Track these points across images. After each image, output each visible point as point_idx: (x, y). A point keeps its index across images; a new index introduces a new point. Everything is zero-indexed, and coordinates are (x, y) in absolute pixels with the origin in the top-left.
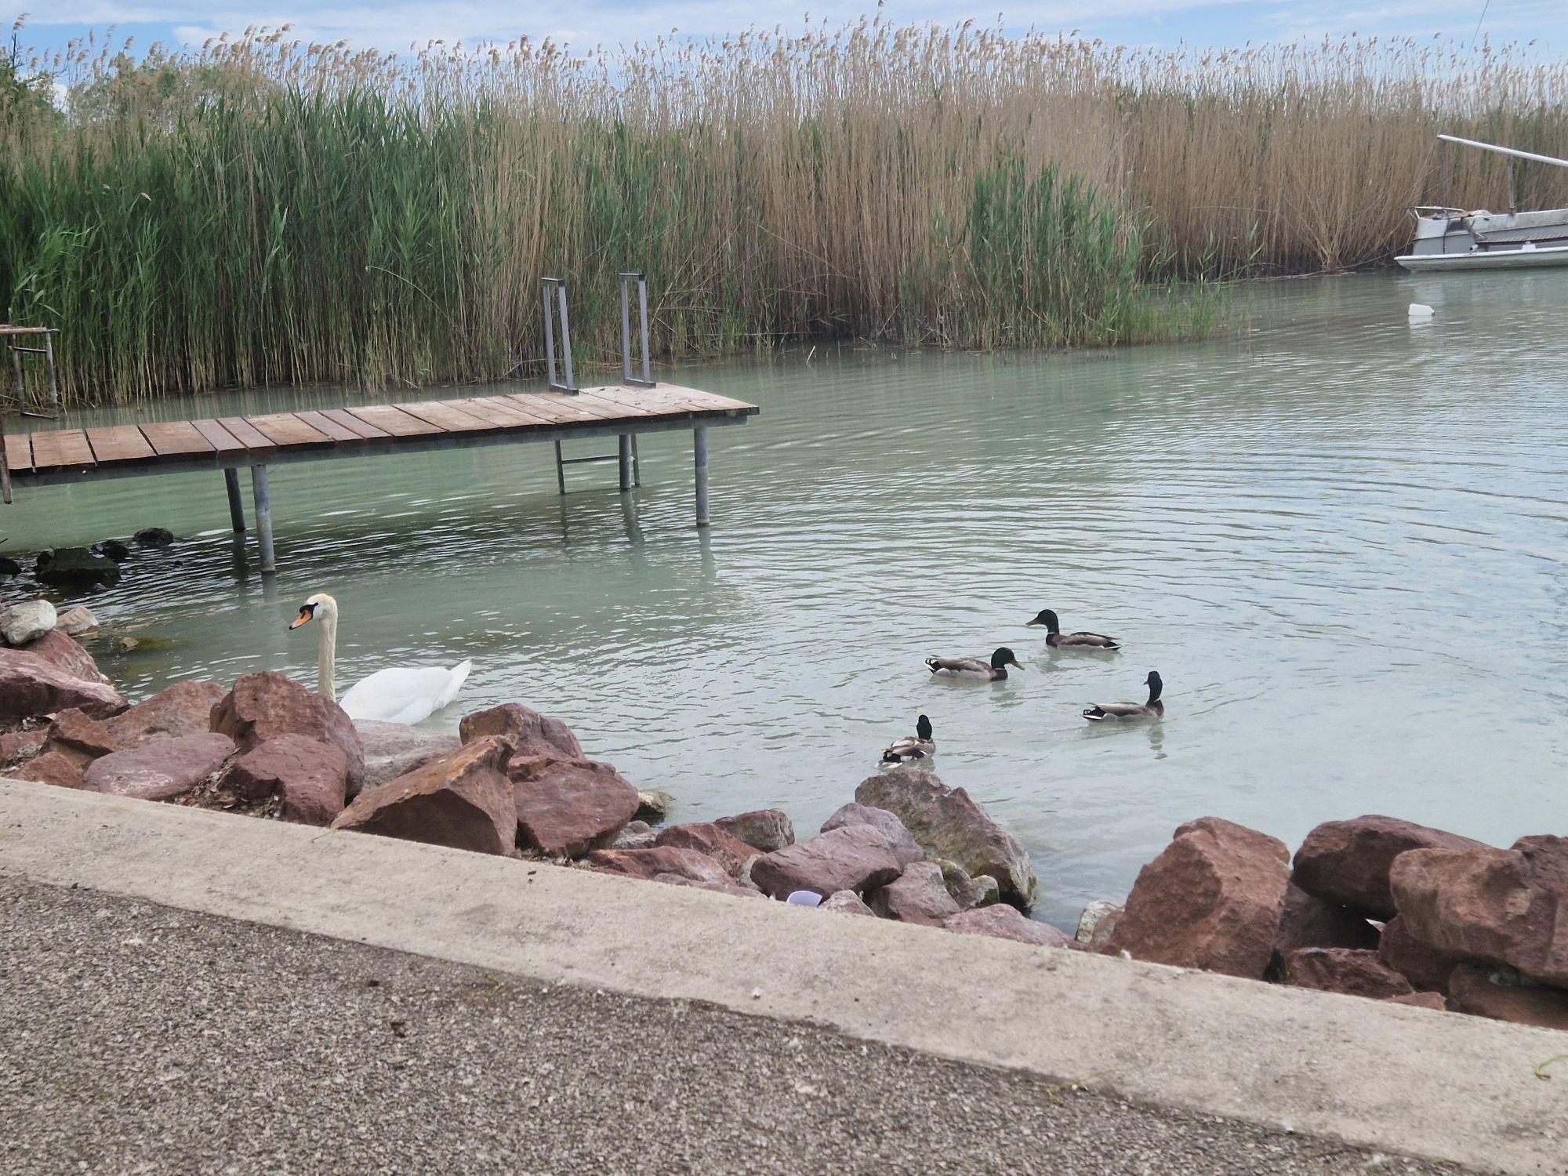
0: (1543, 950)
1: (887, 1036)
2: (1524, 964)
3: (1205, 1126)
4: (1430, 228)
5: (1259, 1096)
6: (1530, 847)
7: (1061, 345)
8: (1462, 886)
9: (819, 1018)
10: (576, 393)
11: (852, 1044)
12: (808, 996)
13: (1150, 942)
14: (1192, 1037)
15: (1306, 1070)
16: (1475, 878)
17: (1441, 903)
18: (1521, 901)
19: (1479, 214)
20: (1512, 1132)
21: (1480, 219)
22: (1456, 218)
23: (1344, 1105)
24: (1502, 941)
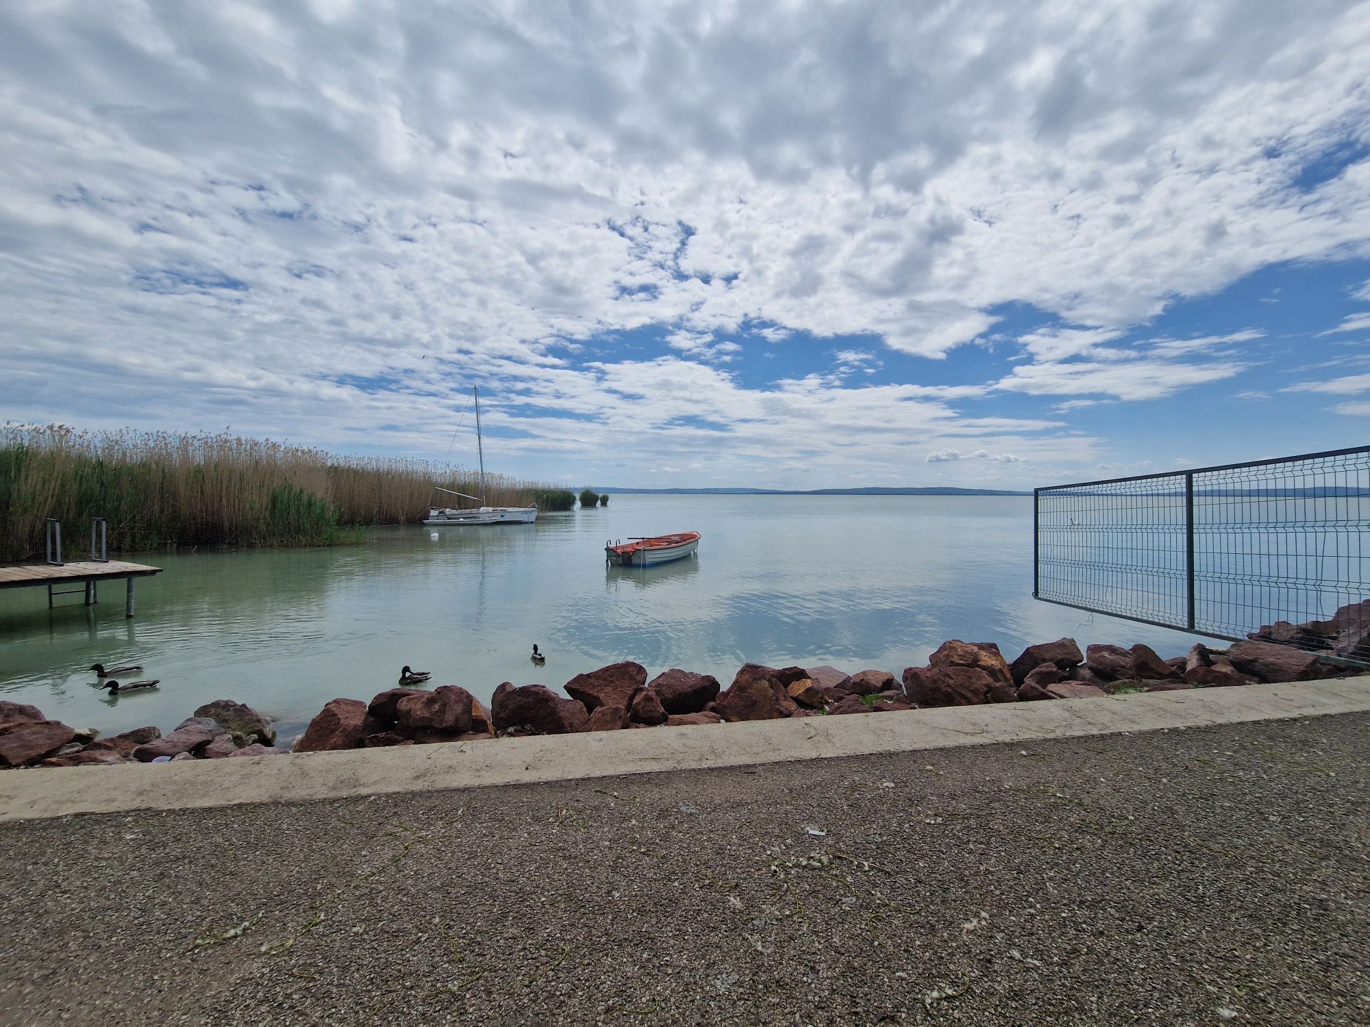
0: (442, 720)
1: (176, 806)
2: (437, 726)
3: (311, 804)
4: (434, 513)
5: (334, 788)
6: (439, 690)
7: (305, 546)
8: (419, 706)
9: (144, 806)
10: (62, 565)
11: (158, 813)
12: (139, 799)
13: (314, 745)
14: (312, 775)
15: (352, 776)
16: (422, 703)
17: (412, 712)
18: (436, 707)
19: (448, 510)
20: (417, 777)
21: (448, 511)
22: (441, 510)
23: (364, 784)
24: (431, 720)
